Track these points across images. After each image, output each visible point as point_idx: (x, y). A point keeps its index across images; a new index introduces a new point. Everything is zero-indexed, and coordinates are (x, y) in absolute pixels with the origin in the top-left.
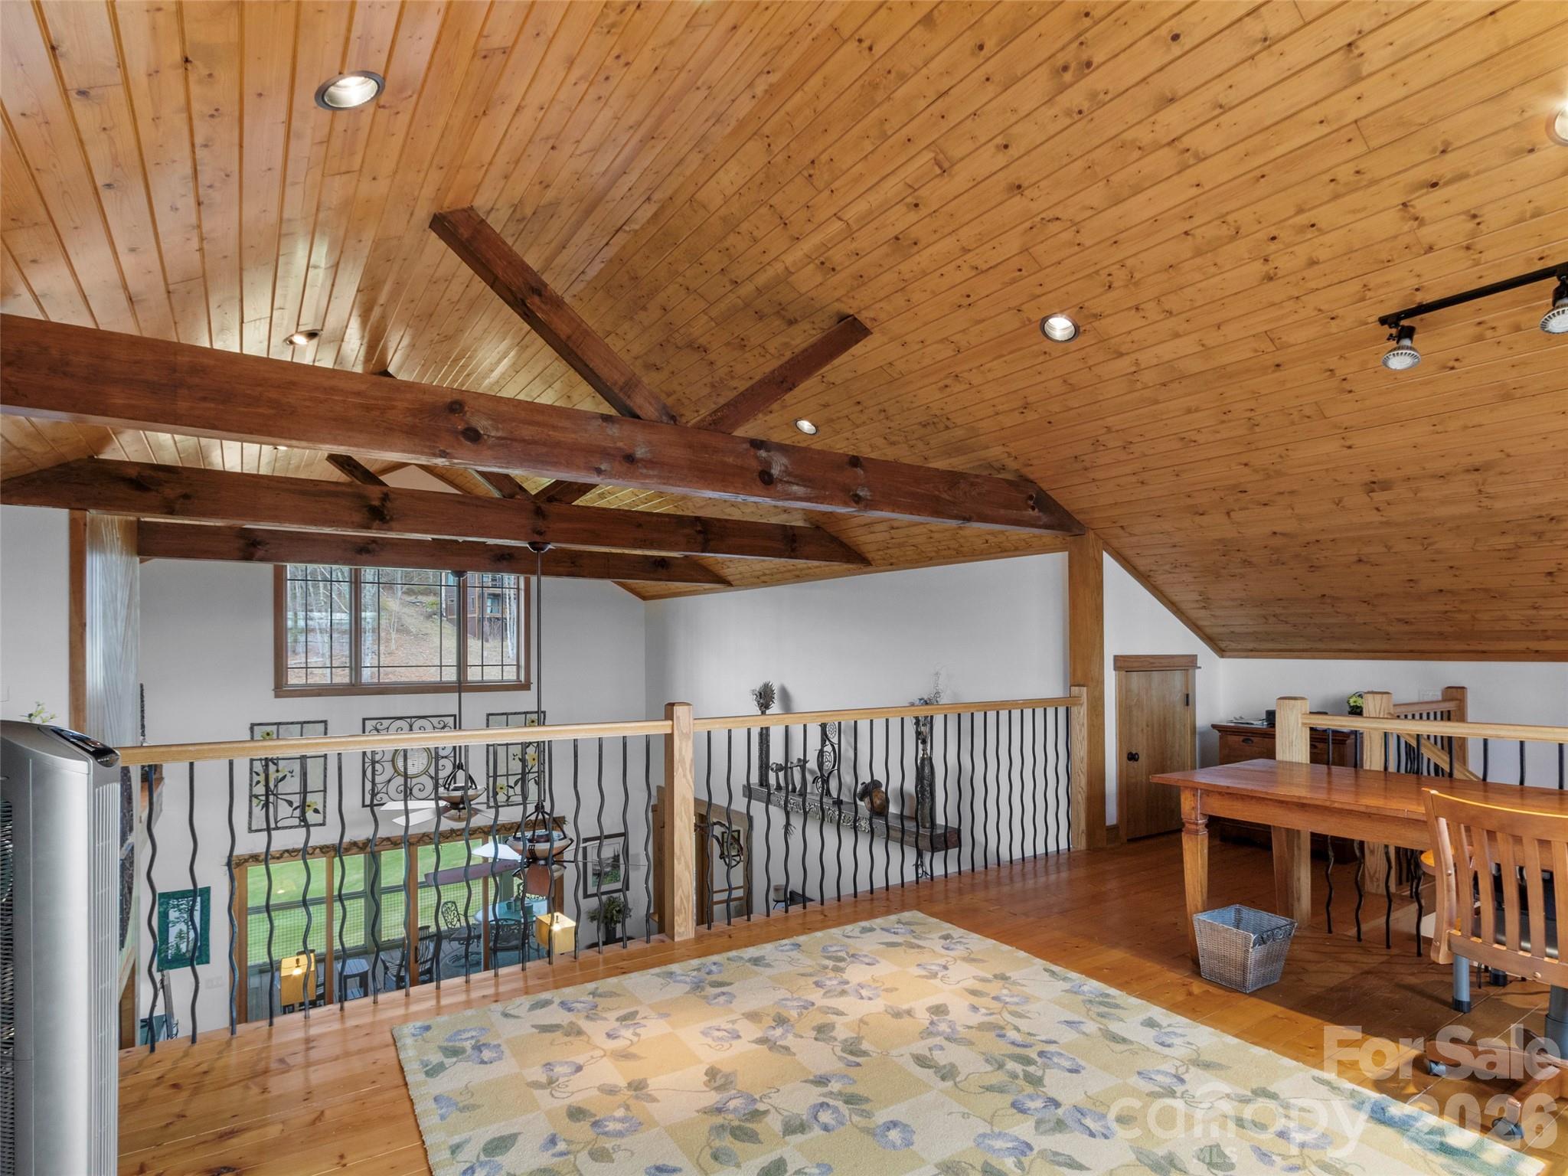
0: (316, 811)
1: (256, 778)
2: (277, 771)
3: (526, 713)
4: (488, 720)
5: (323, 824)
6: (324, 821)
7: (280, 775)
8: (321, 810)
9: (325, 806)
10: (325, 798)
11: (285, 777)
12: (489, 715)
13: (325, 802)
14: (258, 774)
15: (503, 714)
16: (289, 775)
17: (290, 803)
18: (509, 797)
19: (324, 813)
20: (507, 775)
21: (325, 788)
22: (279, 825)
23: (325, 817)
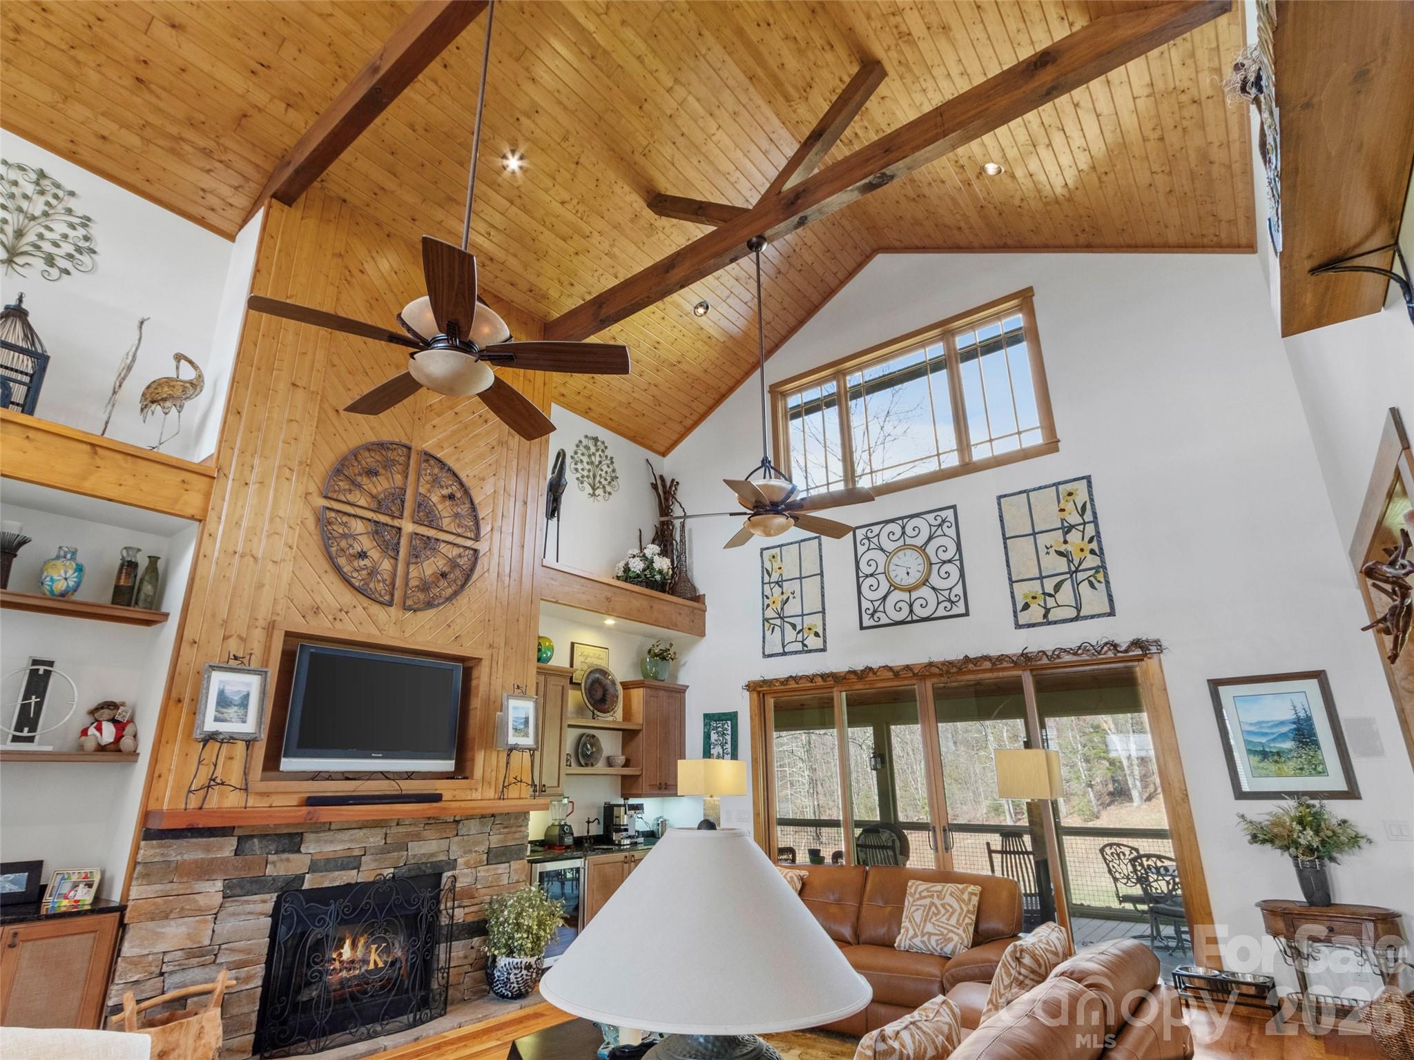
0: (817, 634)
1: (767, 602)
2: (782, 593)
3: (1057, 485)
4: (999, 504)
5: (824, 650)
6: (825, 645)
7: (785, 597)
8: (821, 634)
9: (824, 629)
10: (824, 619)
11: (788, 598)
12: (1000, 498)
13: (824, 624)
14: (768, 598)
15: (1020, 493)
16: (791, 596)
17: (794, 626)
18: (1047, 611)
19: (824, 637)
20: (1041, 578)
21: (824, 608)
22: (786, 650)
23: (825, 642)
